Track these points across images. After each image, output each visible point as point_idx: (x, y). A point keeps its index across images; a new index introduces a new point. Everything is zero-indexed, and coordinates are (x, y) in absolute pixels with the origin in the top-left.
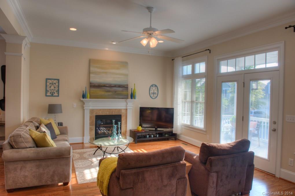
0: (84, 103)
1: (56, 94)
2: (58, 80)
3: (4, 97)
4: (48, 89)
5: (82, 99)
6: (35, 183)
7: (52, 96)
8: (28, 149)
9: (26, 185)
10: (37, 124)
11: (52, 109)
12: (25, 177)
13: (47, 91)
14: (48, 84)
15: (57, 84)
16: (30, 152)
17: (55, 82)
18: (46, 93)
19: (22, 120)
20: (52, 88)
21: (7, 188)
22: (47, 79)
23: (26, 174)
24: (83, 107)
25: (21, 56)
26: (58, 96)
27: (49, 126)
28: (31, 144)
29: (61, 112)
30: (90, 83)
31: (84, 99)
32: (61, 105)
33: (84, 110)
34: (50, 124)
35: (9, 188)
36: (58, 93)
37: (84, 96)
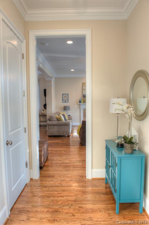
0: (80, 106)
1: (67, 101)
2: (68, 94)
3: (45, 103)
4: (64, 99)
5: (79, 103)
6: (57, 134)
7: (65, 102)
8: (55, 121)
9: (54, 135)
10: (59, 114)
11: (65, 108)
12: (54, 131)
13: (63, 100)
14: (63, 96)
15: (67, 96)
16: (55, 122)
17: (66, 95)
18: (63, 101)
19: (53, 112)
20: (65, 98)
21: (48, 135)
22: (63, 94)
23: (55, 130)
24: (80, 107)
25: (51, 86)
26: (68, 102)
27: (64, 115)
28: (56, 120)
29: (69, 110)
30: (83, 95)
31: (80, 103)
32: (69, 106)
33: (80, 109)
34: (64, 114)
35: (49, 135)
36: (68, 101)
37: (80, 102)
